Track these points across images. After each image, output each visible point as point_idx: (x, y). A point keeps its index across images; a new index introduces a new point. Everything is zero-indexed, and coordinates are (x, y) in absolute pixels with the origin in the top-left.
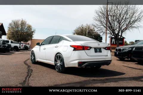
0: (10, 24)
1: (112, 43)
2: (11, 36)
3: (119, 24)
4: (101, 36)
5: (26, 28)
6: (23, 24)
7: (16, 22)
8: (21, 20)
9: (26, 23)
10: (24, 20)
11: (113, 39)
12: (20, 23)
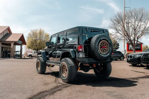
0: (29, 34)
1: (130, 49)
2: (30, 45)
3: (135, 30)
4: (118, 43)
5: (44, 37)
6: (41, 33)
7: (34, 32)
8: (39, 30)
9: (44, 32)
10: (42, 29)
11: (131, 45)
12: (38, 32)
